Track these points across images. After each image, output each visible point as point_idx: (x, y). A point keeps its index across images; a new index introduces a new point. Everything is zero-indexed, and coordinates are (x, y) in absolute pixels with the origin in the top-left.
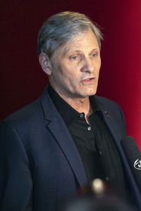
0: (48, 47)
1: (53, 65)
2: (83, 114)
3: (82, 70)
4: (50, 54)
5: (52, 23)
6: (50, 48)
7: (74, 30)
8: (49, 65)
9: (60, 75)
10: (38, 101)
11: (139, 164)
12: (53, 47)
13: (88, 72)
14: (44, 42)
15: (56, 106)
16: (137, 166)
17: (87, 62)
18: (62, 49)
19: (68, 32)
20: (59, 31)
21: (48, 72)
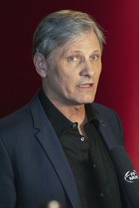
0: (45, 46)
1: (48, 66)
2: (77, 123)
3: (81, 74)
4: (46, 54)
5: (51, 21)
6: (47, 47)
7: (76, 30)
8: (45, 66)
9: (56, 78)
10: (27, 106)
11: (131, 176)
12: (51, 46)
13: (88, 76)
14: (40, 41)
15: (46, 113)
16: (128, 178)
17: (87, 65)
18: (61, 49)
19: (68, 31)
20: (59, 30)
21: (43, 74)
